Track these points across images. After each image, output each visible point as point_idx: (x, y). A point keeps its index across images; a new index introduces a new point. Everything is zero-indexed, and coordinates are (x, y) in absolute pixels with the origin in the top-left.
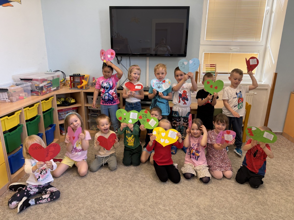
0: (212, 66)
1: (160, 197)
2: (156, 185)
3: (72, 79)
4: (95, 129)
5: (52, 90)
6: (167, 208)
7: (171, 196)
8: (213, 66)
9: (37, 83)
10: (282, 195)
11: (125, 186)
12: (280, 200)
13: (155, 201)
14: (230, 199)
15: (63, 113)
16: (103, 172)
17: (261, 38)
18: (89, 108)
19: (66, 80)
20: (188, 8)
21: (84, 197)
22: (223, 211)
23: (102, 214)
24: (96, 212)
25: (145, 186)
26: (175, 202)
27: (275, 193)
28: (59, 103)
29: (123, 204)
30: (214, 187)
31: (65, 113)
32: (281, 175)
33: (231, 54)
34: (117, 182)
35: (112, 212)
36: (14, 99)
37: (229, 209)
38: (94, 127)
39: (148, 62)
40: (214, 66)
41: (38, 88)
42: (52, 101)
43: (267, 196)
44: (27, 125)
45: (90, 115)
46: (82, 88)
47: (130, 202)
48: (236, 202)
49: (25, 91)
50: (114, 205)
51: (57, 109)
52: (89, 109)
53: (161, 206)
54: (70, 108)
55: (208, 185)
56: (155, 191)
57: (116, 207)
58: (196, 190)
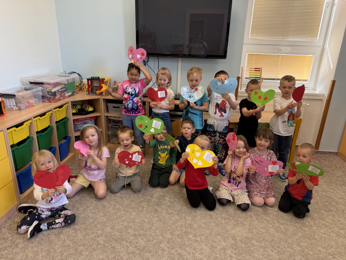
0: (257, 70)
1: (191, 226)
2: (186, 211)
3: (90, 83)
4: (116, 142)
5: (67, 96)
6: (198, 239)
7: (203, 225)
9: (49, 87)
10: (333, 228)
11: (150, 211)
12: (330, 234)
13: (184, 229)
14: (272, 230)
15: (80, 123)
16: (126, 194)
17: (318, 37)
18: (109, 118)
21: (103, 223)
22: (263, 244)
23: (124, 243)
24: (116, 241)
25: (173, 212)
26: (207, 232)
27: (325, 226)
28: (74, 111)
29: (148, 232)
30: (253, 216)
31: (81, 122)
33: (280, 55)
34: (141, 206)
35: (135, 241)
36: (22, 106)
37: (270, 242)
38: (116, 140)
39: (180, 64)
40: (259, 70)
41: (50, 94)
42: (67, 109)
43: (315, 228)
44: (38, 137)
45: (111, 126)
46: (101, 94)
47: (155, 230)
48: (278, 234)
49: (35, 97)
50: (137, 233)
51: (72, 118)
53: (191, 236)
54: (87, 118)
55: (247, 213)
56: (185, 218)
57: (140, 235)
58: (233, 219)
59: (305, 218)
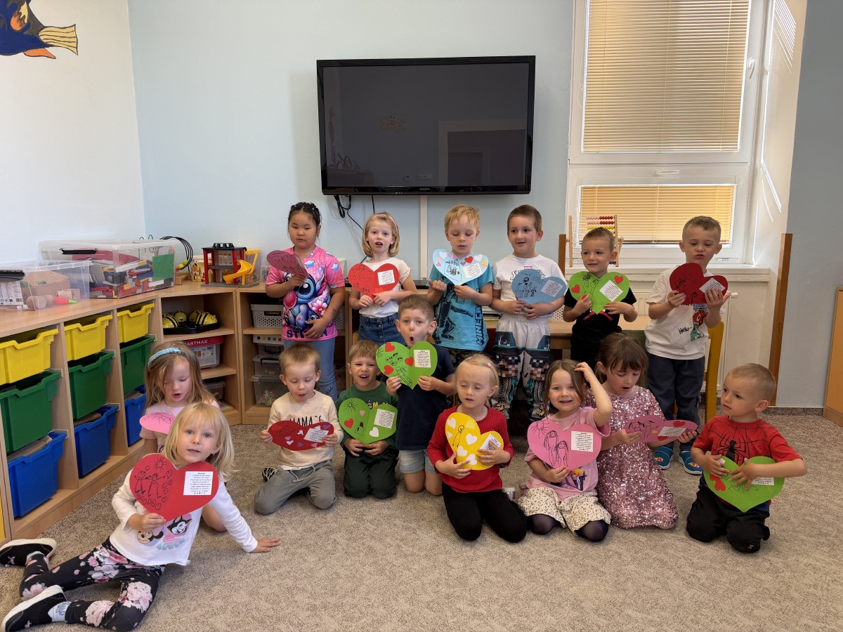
0: (605, 220)
1: (462, 581)
2: (449, 548)
3: (210, 262)
5: (152, 287)
6: (482, 610)
7: (493, 578)
8: (608, 220)
9: (109, 265)
10: (834, 573)
11: (353, 551)
12: (829, 585)
13: (443, 590)
14: (676, 584)
16: (291, 515)
17: (739, 144)
18: (256, 341)
19: (192, 263)
20: (530, 61)
21: (230, 582)
22: (655, 617)
24: (262, 622)
25: (416, 551)
26: (506, 592)
27: (814, 568)
28: (169, 325)
29: (348, 600)
30: (625, 553)
32: (828, 518)
33: (657, 187)
34: (330, 542)
35: (312, 621)
36: (40, 301)
37: (673, 612)
38: (270, 396)
39: (424, 209)
40: (610, 220)
41: (110, 278)
42: (150, 317)
43: (788, 574)
44: (71, 375)
45: (259, 360)
46: (236, 282)
47: (368, 594)
48: (693, 591)
49: (73, 286)
50: (318, 603)
52: (256, 345)
53: (461, 605)
54: (201, 340)
55: (608, 547)
56: (446, 563)
57: (325, 607)
58: (571, 561)
59: (760, 553)
